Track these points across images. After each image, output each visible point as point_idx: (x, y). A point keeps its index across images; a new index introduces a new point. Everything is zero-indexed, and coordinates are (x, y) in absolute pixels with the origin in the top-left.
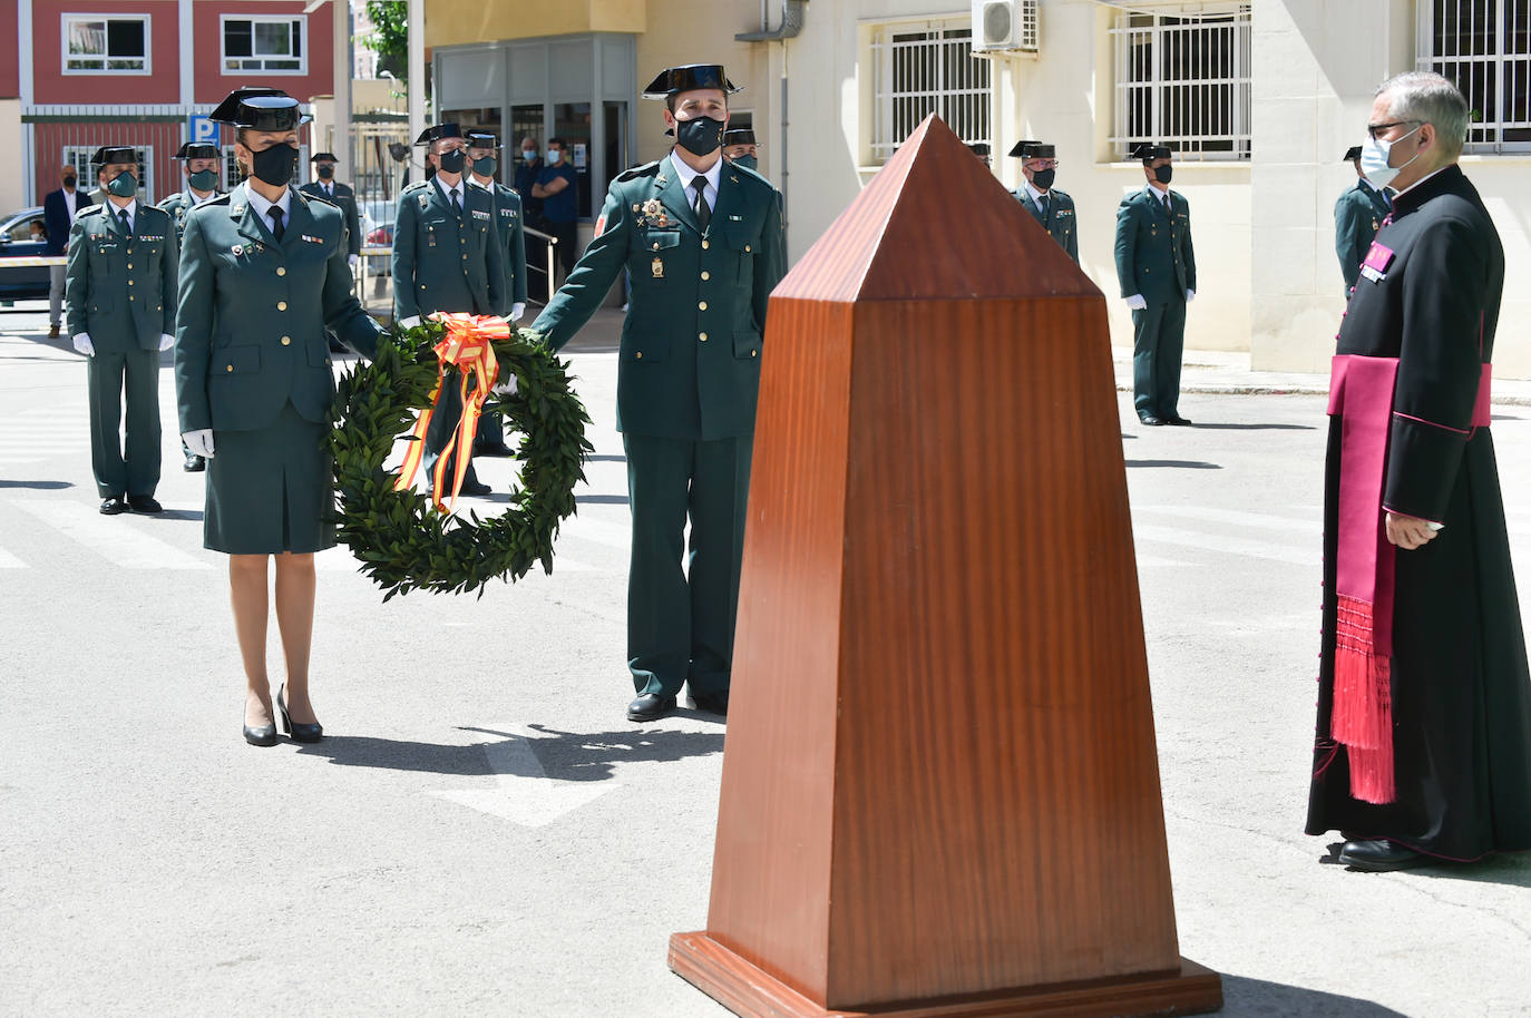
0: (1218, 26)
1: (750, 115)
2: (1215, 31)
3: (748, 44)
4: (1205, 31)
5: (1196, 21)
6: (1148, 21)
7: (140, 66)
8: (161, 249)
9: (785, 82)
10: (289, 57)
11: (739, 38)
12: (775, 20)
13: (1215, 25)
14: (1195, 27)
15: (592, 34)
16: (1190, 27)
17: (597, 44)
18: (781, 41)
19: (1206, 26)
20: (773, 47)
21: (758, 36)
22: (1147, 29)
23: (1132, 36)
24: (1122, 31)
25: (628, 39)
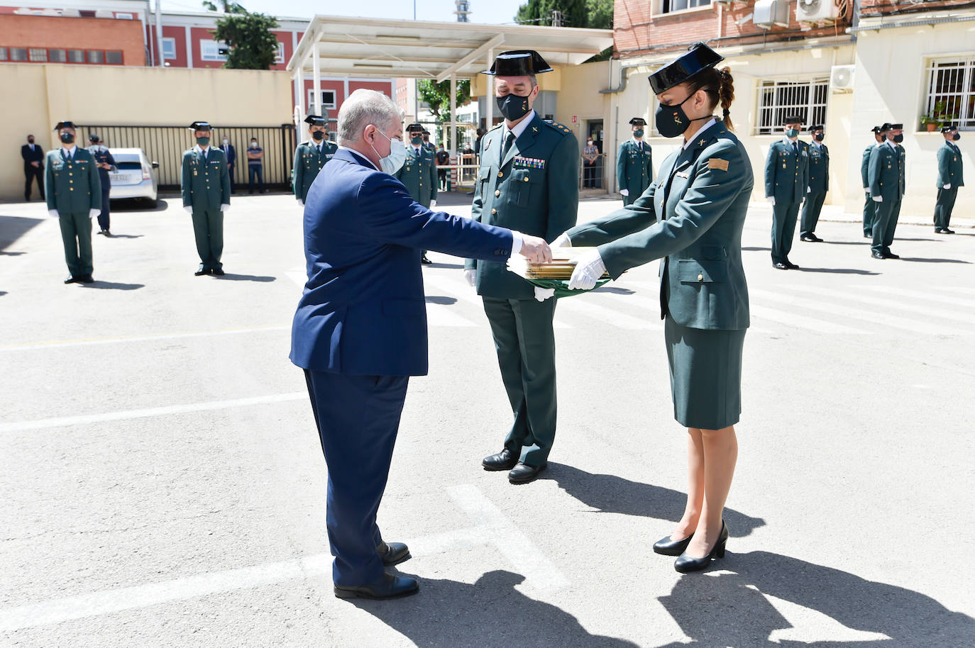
0: (805, 85)
1: (602, 119)
2: (803, 87)
3: (602, 95)
4: (799, 88)
5: (795, 84)
6: (772, 84)
7: (332, 106)
9: (617, 108)
11: (600, 92)
12: (615, 85)
13: (803, 85)
16: (793, 86)
17: (544, 95)
18: (616, 93)
19: (799, 85)
20: (613, 95)
21: (607, 91)
22: (771, 87)
23: (766, 90)
24: (761, 88)
25: (554, 93)
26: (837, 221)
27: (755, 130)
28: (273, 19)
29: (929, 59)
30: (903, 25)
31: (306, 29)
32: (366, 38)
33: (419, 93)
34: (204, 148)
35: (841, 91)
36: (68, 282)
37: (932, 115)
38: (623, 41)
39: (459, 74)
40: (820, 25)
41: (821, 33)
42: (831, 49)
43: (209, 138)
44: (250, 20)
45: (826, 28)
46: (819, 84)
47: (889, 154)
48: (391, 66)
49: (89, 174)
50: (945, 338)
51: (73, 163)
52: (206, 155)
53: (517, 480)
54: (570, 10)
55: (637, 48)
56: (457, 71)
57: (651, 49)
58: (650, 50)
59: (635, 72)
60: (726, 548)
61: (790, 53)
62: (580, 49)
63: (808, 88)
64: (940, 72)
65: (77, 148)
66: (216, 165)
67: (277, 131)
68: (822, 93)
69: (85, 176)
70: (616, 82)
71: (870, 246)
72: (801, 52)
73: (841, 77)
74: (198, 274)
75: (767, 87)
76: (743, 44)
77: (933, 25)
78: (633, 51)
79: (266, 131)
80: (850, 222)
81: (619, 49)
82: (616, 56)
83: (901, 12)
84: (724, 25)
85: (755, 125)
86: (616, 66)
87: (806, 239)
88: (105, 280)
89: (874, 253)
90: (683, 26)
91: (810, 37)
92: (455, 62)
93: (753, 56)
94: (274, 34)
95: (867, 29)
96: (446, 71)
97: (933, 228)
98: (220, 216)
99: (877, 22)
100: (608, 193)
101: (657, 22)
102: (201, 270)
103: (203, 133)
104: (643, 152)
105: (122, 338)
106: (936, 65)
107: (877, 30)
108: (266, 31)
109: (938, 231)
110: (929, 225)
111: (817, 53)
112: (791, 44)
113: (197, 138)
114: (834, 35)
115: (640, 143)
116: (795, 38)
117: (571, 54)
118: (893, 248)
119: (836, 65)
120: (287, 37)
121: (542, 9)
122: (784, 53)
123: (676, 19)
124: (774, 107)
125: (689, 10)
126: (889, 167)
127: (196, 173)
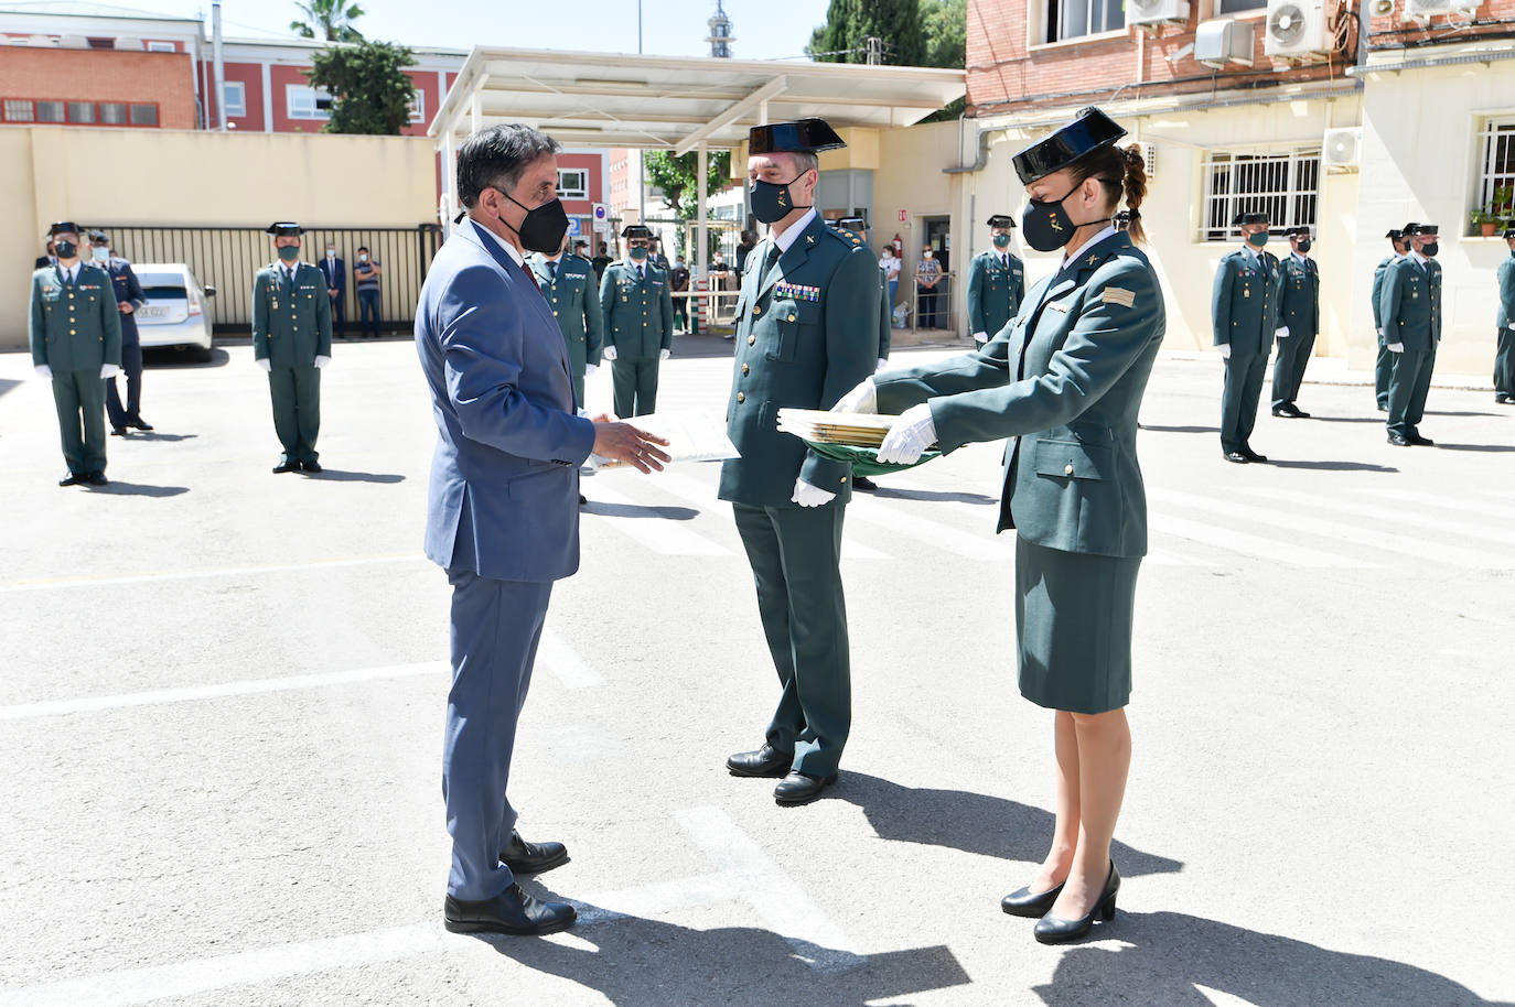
0: (1282, 160)
1: (949, 216)
2: (1279, 164)
3: (948, 175)
4: (1271, 164)
5: (1265, 157)
6: (1228, 158)
8: (583, 289)
9: (973, 197)
10: (579, 191)
11: (944, 171)
12: (969, 158)
13: (1279, 160)
14: (1264, 161)
15: (850, 170)
16: (1261, 161)
17: (852, 175)
18: (971, 173)
19: (1272, 160)
20: (966, 176)
21: (956, 170)
22: (1226, 163)
23: (1217, 167)
24: (1210, 164)
25: (869, 173)
26: (1337, 384)
27: (1200, 233)
28: (407, 52)
29: (1482, 119)
30: (1440, 62)
31: (462, 68)
32: (558, 84)
33: (646, 172)
34: (289, 264)
35: (1341, 170)
36: (66, 483)
37: (1489, 210)
38: (980, 87)
39: (712, 142)
40: (1304, 63)
41: (1305, 76)
42: (1321, 103)
43: (298, 248)
44: (368, 54)
45: (1314, 66)
46: (1304, 159)
47: (1415, 274)
48: (599, 129)
49: (102, 308)
50: (1497, 574)
51: (76, 291)
52: (293, 275)
53: (787, 799)
54: (896, 36)
55: (1004, 99)
56: (709, 137)
57: (1027, 101)
58: (1026, 103)
59: (1002, 138)
60: (1117, 906)
61: (1256, 107)
62: (912, 101)
63: (1286, 164)
64: (1502, 139)
65: (83, 266)
66: (310, 291)
67: (410, 234)
68: (1309, 174)
69: (95, 310)
70: (970, 154)
71: (1384, 424)
72: (1273, 105)
73: (1340, 147)
74: (278, 470)
75: (1219, 164)
76: (1178, 93)
77: (1488, 63)
78: (998, 105)
79: (392, 234)
80: (1357, 385)
81: (976, 101)
82: (970, 113)
83: (1435, 42)
84: (1147, 62)
85: (1200, 226)
86: (971, 128)
87: (1282, 412)
88: (125, 481)
89: (1392, 436)
90: (1080, 63)
91: (1288, 82)
92: (706, 122)
93: (1195, 114)
94: (408, 76)
95: (1381, 70)
96: (692, 136)
97: (1493, 395)
98: (314, 375)
99: (1396, 57)
100: (958, 337)
101: (1037, 57)
102: (283, 464)
103: (288, 239)
104: (1010, 272)
105: (153, 575)
106: (1495, 128)
107: (1397, 71)
108: (394, 71)
109: (1501, 400)
110: (1487, 390)
111: (1300, 108)
112: (1257, 93)
113: (279, 249)
114: (1328, 78)
115: (1004, 256)
116: (1263, 84)
117: (896, 109)
118: (1424, 428)
119: (1331, 127)
120: (430, 80)
121: (850, 35)
122: (1246, 107)
123: (1069, 53)
124: (1231, 196)
125: (1090, 37)
126: (1415, 295)
127: (275, 305)
